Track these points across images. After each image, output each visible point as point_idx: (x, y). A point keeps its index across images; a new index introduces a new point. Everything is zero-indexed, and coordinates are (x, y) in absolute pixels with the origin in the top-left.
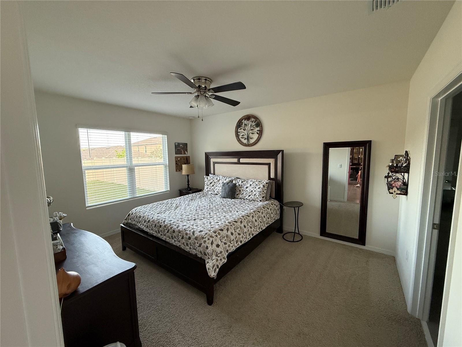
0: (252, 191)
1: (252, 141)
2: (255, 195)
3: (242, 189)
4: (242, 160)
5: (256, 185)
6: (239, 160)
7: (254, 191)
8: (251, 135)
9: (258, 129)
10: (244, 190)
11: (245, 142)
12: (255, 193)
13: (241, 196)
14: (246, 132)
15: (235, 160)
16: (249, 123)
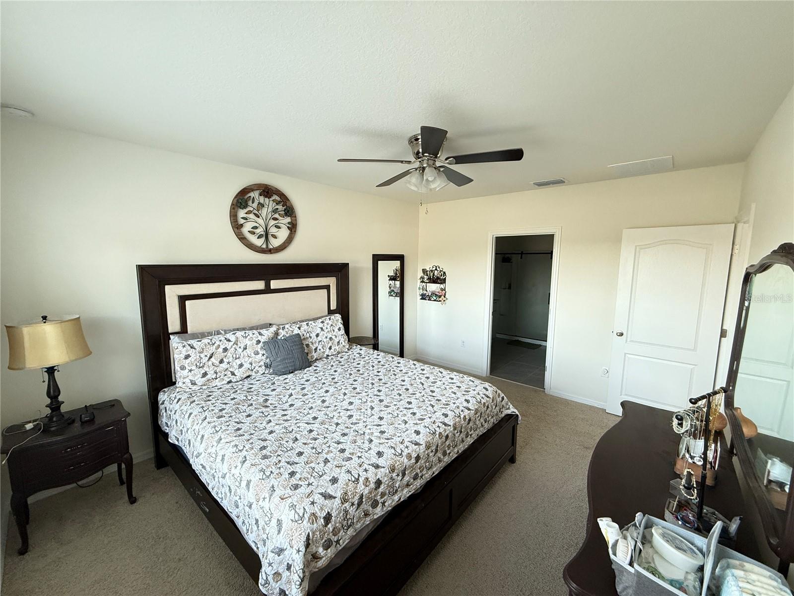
0: (331, 339)
1: (275, 243)
2: (338, 342)
3: (311, 340)
4: (274, 284)
5: (332, 325)
6: (268, 285)
7: (333, 337)
8: (273, 230)
9: (288, 220)
10: (314, 341)
11: (260, 242)
12: (337, 340)
13: (315, 355)
14: (260, 221)
15: (259, 285)
16: (270, 204)
